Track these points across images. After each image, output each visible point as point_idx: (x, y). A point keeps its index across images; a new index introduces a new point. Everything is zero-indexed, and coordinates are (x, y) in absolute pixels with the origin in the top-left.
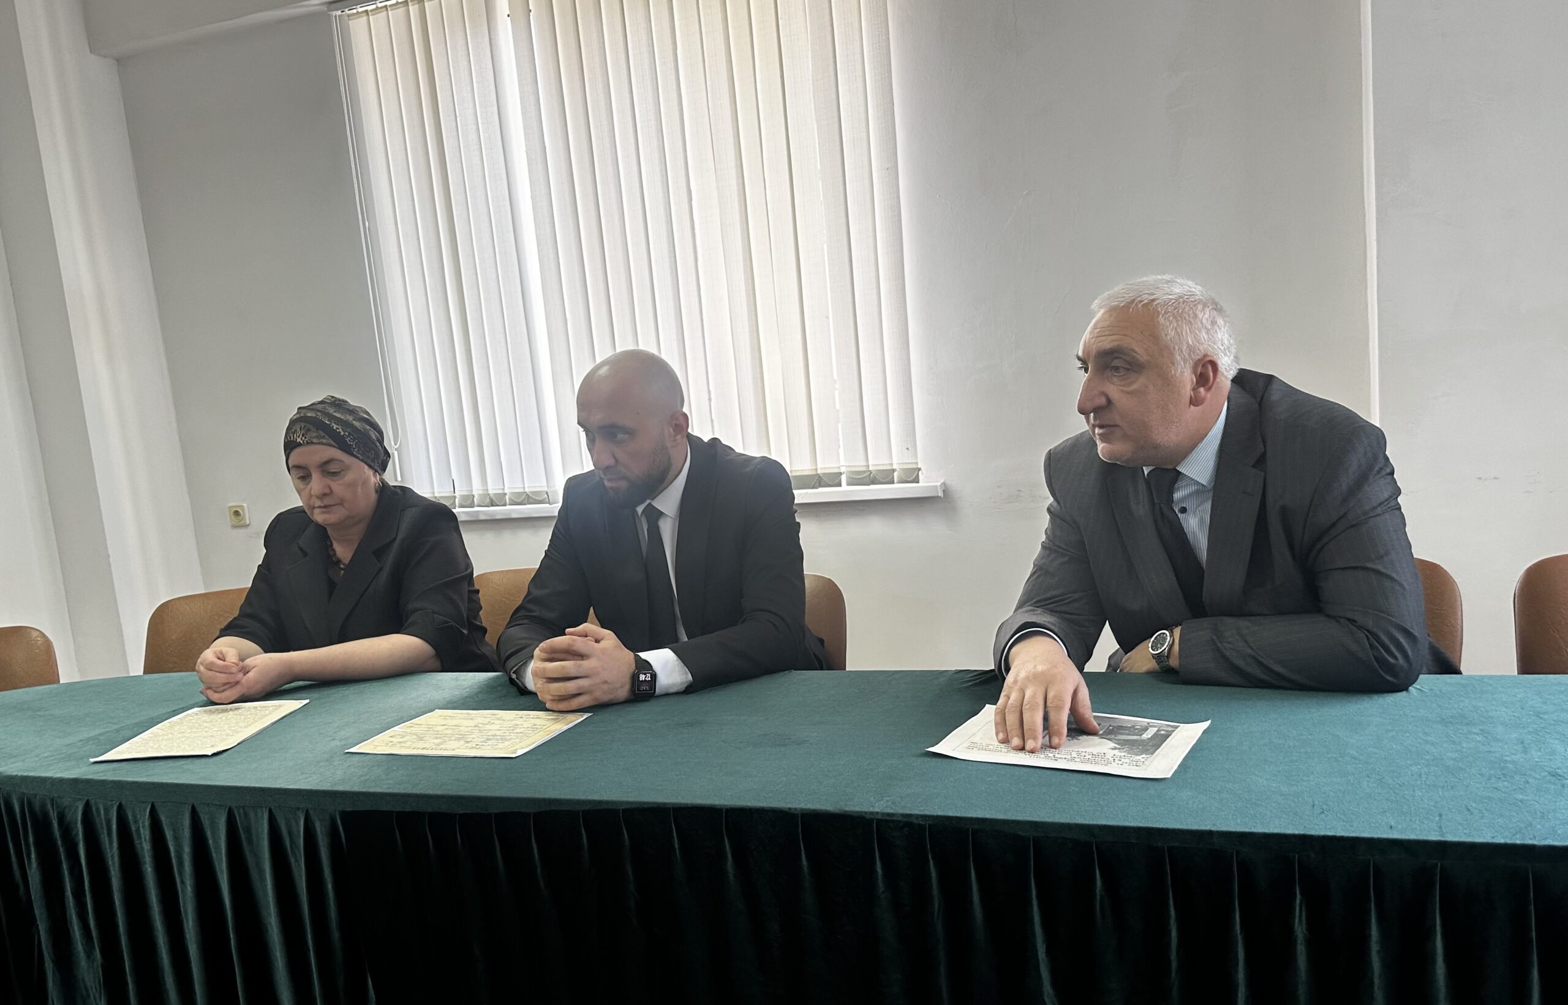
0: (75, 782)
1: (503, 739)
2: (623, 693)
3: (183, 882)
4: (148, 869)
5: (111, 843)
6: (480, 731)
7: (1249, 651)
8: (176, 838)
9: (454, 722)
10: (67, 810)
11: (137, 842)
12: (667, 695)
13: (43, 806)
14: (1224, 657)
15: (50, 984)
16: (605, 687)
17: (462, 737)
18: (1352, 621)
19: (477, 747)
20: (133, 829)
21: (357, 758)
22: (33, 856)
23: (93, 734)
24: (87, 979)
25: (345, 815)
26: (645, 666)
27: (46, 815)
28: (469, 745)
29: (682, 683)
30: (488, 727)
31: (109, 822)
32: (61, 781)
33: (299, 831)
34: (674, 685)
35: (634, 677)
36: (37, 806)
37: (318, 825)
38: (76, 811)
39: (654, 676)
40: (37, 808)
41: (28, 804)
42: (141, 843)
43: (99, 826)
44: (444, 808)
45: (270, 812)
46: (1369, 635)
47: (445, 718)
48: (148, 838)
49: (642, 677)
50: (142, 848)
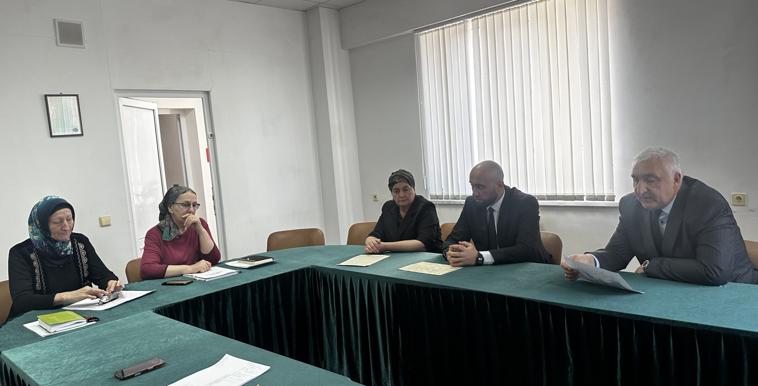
0: (334, 269)
1: (438, 271)
2: (473, 263)
3: (357, 297)
4: (349, 293)
5: (341, 286)
6: (432, 268)
7: (669, 269)
8: (356, 286)
9: (427, 265)
10: (331, 276)
11: (346, 286)
12: (487, 265)
13: (326, 275)
14: (661, 270)
15: (324, 321)
16: (468, 261)
17: (427, 269)
18: (701, 262)
19: (431, 272)
20: (346, 283)
21: (400, 271)
22: (322, 287)
23: (336, 259)
24: (332, 321)
25: (395, 284)
26: (481, 256)
27: (326, 277)
28: (428, 271)
29: (492, 262)
30: (434, 268)
31: (340, 280)
32: (330, 268)
33: (385, 287)
34: (489, 262)
35: (477, 259)
36: (324, 274)
37: (389, 286)
38: (333, 277)
39: (483, 259)
40: (324, 276)
41: (322, 274)
42: (348, 287)
43: (338, 281)
44: (419, 285)
45: (378, 281)
46: (704, 266)
47: (424, 264)
48: (349, 285)
49: (479, 259)
50: (348, 288)
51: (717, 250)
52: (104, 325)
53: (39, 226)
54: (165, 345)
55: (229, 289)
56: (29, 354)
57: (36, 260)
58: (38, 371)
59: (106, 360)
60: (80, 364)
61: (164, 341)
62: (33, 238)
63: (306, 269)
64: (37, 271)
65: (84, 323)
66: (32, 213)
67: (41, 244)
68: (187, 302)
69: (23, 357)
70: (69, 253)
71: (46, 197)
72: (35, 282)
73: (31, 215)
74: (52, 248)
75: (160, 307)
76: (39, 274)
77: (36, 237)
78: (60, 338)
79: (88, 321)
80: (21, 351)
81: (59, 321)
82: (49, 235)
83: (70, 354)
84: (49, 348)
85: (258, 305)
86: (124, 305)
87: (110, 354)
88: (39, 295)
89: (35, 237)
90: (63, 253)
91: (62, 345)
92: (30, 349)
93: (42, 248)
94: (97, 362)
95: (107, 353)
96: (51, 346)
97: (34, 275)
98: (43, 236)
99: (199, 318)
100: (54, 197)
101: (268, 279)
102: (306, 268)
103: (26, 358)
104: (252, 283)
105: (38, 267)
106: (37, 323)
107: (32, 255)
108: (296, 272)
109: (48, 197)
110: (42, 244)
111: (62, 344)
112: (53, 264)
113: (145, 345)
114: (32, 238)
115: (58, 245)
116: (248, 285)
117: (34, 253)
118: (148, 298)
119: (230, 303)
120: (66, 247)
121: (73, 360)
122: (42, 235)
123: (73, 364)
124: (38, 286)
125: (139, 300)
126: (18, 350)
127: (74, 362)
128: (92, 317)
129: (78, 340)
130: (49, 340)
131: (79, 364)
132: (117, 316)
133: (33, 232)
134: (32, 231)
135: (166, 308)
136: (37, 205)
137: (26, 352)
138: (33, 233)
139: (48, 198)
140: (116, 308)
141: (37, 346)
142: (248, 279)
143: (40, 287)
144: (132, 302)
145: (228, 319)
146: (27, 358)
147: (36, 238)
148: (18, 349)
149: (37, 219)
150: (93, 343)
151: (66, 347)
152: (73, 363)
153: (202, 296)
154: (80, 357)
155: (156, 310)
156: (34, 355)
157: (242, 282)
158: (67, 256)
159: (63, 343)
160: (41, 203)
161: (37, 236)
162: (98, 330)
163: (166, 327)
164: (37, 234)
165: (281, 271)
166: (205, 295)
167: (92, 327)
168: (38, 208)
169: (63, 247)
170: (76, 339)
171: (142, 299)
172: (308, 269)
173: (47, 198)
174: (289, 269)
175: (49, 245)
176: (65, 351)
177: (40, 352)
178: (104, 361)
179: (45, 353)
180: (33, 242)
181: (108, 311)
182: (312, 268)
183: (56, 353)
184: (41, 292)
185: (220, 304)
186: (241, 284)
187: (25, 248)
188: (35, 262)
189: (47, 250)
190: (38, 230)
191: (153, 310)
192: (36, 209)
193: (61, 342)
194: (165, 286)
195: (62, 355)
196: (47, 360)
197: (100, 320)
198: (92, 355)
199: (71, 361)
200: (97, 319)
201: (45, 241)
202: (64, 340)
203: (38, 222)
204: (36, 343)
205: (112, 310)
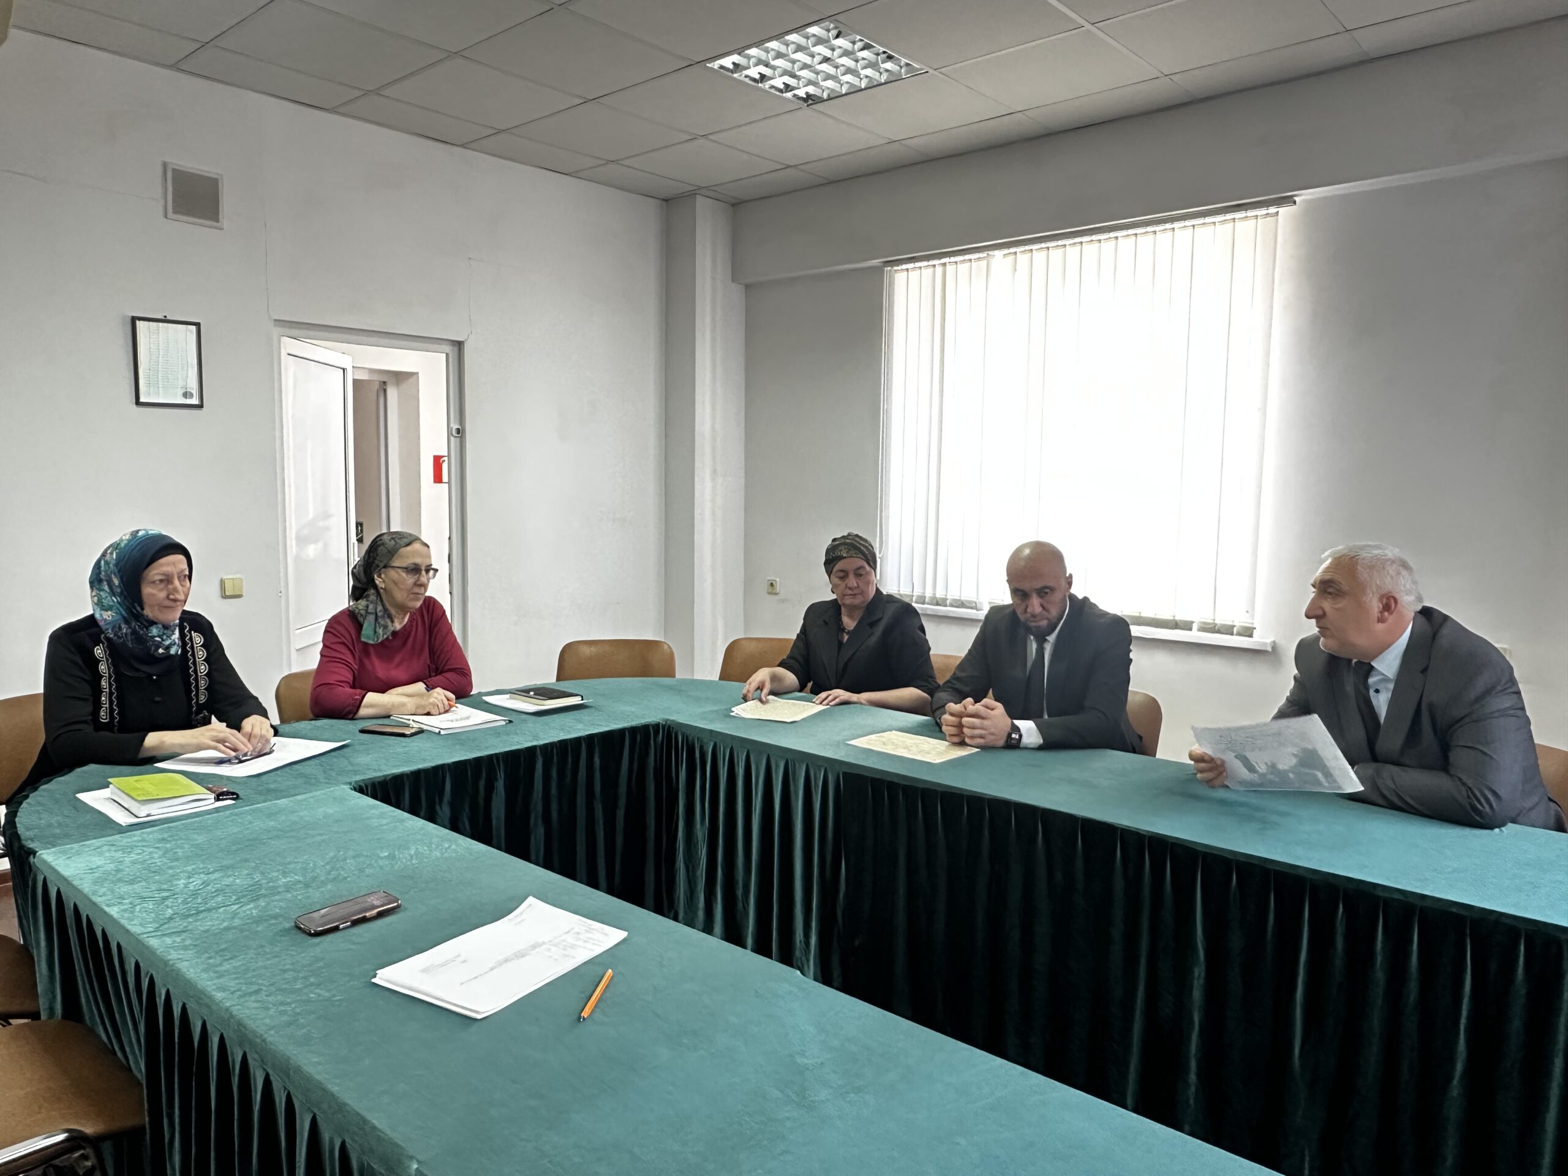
0: (711, 731)
1: (929, 753)
2: (1002, 743)
6: (917, 747)
7: (1393, 786)
8: (757, 771)
9: (901, 739)
10: (705, 745)
12: (1026, 748)
13: (693, 740)
15: (680, 833)
16: (993, 737)
18: (1460, 779)
19: (915, 755)
20: (736, 763)
21: (849, 747)
24: (699, 833)
25: (844, 774)
26: (1016, 729)
27: (693, 744)
28: (909, 753)
29: (1036, 744)
30: (921, 745)
31: (724, 758)
32: (703, 730)
33: (820, 778)
34: (1030, 744)
35: (1010, 735)
36: (690, 739)
37: (829, 774)
38: (709, 746)
39: (1021, 736)
40: (690, 743)
41: (686, 738)
43: (719, 759)
44: (896, 780)
45: (807, 764)
46: (1468, 789)
47: (897, 736)
48: (743, 767)
49: (1014, 736)
50: (739, 772)
51: (1491, 757)
52: (251, 810)
53: (119, 590)
54: (390, 864)
55: (501, 753)
56: (98, 861)
57: (104, 659)
58: (125, 901)
59: (269, 887)
60: (216, 891)
61: (387, 856)
62: (101, 615)
63: (652, 725)
64: (104, 683)
65: (209, 802)
66: (102, 562)
67: (117, 628)
68: (417, 774)
69: (87, 868)
70: (173, 651)
71: (133, 532)
72: (98, 705)
73: (99, 568)
74: (141, 639)
75: (364, 780)
76: (107, 690)
77: (108, 615)
78: (160, 830)
79: (218, 799)
80: (79, 854)
81: (158, 795)
82: (139, 609)
83: (189, 868)
84: (141, 851)
85: (554, 791)
86: (287, 769)
87: (275, 874)
88: (107, 734)
89: (106, 613)
90: (161, 651)
91: (168, 846)
92: (99, 850)
93: (119, 638)
94: (251, 891)
95: (268, 873)
96: (144, 846)
97: (98, 691)
98: (124, 613)
99: (438, 808)
100: (153, 532)
101: (578, 740)
102: (653, 723)
103: (91, 869)
104: (546, 745)
105: (107, 675)
106: (105, 793)
107: (98, 649)
108: (633, 730)
109: (140, 530)
110: (120, 628)
111: (165, 843)
112: (138, 670)
113: (348, 861)
114: (97, 616)
115: (154, 631)
116: (538, 750)
117: (101, 645)
118: (335, 757)
119: (500, 784)
120: (169, 637)
121: (196, 882)
122: (121, 609)
123: (199, 892)
124: (103, 714)
125: (316, 761)
126: (73, 851)
127: (201, 887)
128: (225, 790)
129: (200, 839)
130: (138, 832)
131: (213, 893)
132: (274, 791)
133: (102, 602)
134: (98, 600)
135: (376, 783)
136: (115, 546)
137: (90, 855)
138: (100, 604)
139: (141, 533)
140: (271, 774)
141: (113, 845)
142: (536, 736)
143: (107, 715)
144: (304, 764)
145: (494, 815)
146: (95, 870)
147: (109, 617)
148: (72, 848)
149: (115, 574)
150: (234, 848)
151: (176, 852)
152: (199, 890)
153: (448, 765)
154: (213, 877)
155: (355, 786)
156: (111, 865)
157: (527, 742)
158: (168, 657)
159: (169, 842)
160: (126, 542)
161: (109, 613)
162: (240, 821)
163: (385, 825)
164: (109, 608)
165: (601, 725)
166: (454, 763)
167: (228, 813)
168: (117, 551)
169: (165, 637)
170: (196, 836)
171: (323, 759)
172: (656, 726)
173: (137, 532)
174: (617, 722)
175: (134, 632)
176: (177, 860)
177: (122, 859)
178: (266, 890)
179: (134, 863)
180: (102, 624)
181: (255, 779)
182: (665, 725)
183: (159, 864)
184: (109, 726)
185: (482, 784)
186: (526, 746)
187: (83, 633)
188: (102, 664)
189: (128, 641)
190: (114, 598)
191: (350, 784)
192: (115, 554)
193: (163, 839)
194: (365, 735)
195: (171, 868)
196: (141, 878)
197: (241, 799)
198: (236, 874)
199: (194, 883)
200: (235, 796)
201: (127, 622)
202: (172, 836)
203: (116, 582)
204: (110, 838)
205: (264, 778)
